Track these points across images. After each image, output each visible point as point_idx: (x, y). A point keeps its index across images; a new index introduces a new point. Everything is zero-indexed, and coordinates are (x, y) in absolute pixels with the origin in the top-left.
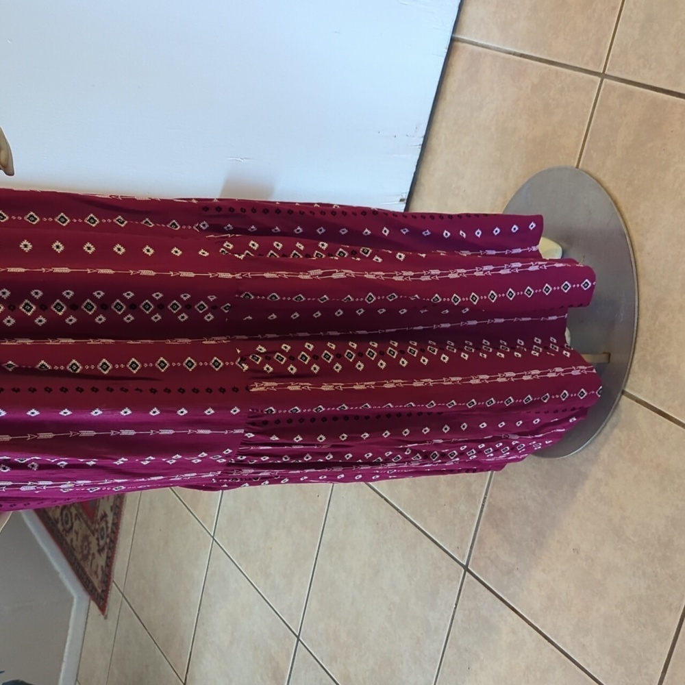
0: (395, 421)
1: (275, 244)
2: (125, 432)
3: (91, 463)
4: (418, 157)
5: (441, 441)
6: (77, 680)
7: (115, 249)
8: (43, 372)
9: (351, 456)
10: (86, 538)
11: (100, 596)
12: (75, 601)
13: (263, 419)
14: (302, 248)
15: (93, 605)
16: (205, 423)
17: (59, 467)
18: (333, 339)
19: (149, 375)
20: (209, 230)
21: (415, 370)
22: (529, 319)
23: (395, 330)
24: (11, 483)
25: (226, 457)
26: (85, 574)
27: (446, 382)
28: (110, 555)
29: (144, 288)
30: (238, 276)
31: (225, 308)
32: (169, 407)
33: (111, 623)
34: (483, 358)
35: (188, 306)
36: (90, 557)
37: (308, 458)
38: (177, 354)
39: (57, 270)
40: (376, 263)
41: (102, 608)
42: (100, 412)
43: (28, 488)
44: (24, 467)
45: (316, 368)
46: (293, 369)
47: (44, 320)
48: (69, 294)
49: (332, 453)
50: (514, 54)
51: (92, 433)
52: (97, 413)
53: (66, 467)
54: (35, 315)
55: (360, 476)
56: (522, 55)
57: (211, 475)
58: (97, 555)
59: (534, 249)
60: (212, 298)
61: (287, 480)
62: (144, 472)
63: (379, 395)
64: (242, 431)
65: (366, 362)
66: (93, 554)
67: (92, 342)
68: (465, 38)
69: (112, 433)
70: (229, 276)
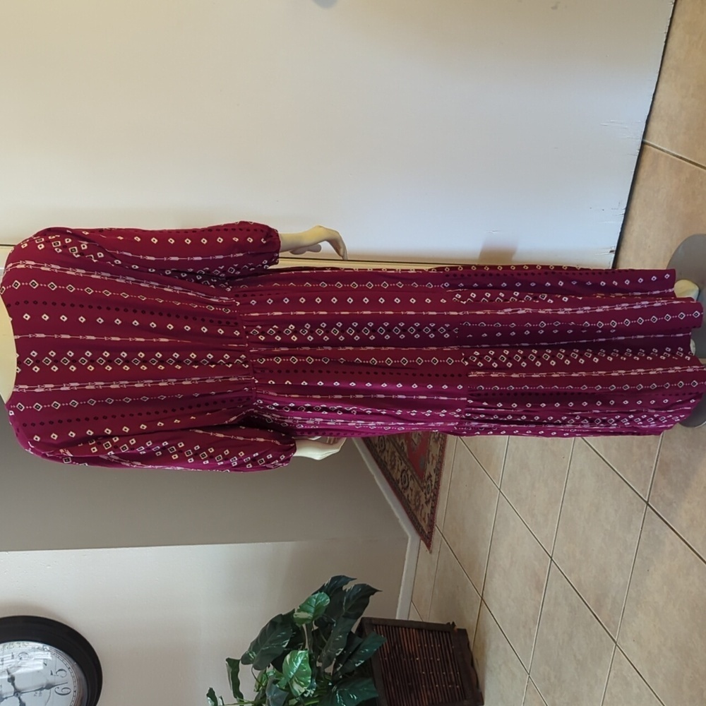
0: (563, 397)
1: (486, 294)
2: (400, 396)
3: (384, 413)
4: (622, 222)
5: (598, 411)
6: (412, 601)
7: (395, 301)
8: (358, 364)
9: (538, 418)
10: (417, 493)
11: (427, 537)
12: (410, 539)
13: (477, 392)
14: (503, 295)
15: (423, 544)
16: (444, 393)
17: (367, 414)
18: (522, 348)
19: (412, 367)
20: (449, 288)
21: (575, 366)
22: (662, 336)
23: (566, 343)
24: (343, 421)
25: (459, 413)
26: (417, 520)
27: (594, 374)
28: (433, 505)
29: (409, 321)
30: (461, 313)
31: (455, 331)
32: (422, 384)
33: (435, 556)
34: (623, 360)
35: (434, 330)
36: (421, 508)
37: (510, 417)
38: (428, 356)
39: (365, 313)
40: (550, 304)
41: (429, 546)
42: (386, 385)
43: (352, 424)
44: (349, 412)
45: (510, 365)
46: (495, 365)
47: (359, 338)
48: (371, 324)
49: (526, 415)
50: (677, 157)
51: (383, 396)
52: (384, 385)
53: (371, 414)
54: (354, 335)
55: (555, 433)
56: (681, 158)
57: (452, 424)
58: (425, 505)
59: (670, 290)
60: (447, 325)
61: (504, 432)
62: (413, 419)
63: (549, 381)
64: (466, 399)
65: (528, 362)
66: (423, 505)
67: (383, 349)
68: (651, 143)
69: (393, 397)
70: (456, 313)
